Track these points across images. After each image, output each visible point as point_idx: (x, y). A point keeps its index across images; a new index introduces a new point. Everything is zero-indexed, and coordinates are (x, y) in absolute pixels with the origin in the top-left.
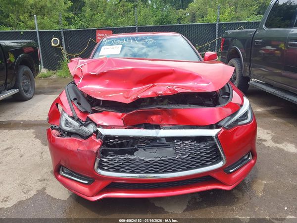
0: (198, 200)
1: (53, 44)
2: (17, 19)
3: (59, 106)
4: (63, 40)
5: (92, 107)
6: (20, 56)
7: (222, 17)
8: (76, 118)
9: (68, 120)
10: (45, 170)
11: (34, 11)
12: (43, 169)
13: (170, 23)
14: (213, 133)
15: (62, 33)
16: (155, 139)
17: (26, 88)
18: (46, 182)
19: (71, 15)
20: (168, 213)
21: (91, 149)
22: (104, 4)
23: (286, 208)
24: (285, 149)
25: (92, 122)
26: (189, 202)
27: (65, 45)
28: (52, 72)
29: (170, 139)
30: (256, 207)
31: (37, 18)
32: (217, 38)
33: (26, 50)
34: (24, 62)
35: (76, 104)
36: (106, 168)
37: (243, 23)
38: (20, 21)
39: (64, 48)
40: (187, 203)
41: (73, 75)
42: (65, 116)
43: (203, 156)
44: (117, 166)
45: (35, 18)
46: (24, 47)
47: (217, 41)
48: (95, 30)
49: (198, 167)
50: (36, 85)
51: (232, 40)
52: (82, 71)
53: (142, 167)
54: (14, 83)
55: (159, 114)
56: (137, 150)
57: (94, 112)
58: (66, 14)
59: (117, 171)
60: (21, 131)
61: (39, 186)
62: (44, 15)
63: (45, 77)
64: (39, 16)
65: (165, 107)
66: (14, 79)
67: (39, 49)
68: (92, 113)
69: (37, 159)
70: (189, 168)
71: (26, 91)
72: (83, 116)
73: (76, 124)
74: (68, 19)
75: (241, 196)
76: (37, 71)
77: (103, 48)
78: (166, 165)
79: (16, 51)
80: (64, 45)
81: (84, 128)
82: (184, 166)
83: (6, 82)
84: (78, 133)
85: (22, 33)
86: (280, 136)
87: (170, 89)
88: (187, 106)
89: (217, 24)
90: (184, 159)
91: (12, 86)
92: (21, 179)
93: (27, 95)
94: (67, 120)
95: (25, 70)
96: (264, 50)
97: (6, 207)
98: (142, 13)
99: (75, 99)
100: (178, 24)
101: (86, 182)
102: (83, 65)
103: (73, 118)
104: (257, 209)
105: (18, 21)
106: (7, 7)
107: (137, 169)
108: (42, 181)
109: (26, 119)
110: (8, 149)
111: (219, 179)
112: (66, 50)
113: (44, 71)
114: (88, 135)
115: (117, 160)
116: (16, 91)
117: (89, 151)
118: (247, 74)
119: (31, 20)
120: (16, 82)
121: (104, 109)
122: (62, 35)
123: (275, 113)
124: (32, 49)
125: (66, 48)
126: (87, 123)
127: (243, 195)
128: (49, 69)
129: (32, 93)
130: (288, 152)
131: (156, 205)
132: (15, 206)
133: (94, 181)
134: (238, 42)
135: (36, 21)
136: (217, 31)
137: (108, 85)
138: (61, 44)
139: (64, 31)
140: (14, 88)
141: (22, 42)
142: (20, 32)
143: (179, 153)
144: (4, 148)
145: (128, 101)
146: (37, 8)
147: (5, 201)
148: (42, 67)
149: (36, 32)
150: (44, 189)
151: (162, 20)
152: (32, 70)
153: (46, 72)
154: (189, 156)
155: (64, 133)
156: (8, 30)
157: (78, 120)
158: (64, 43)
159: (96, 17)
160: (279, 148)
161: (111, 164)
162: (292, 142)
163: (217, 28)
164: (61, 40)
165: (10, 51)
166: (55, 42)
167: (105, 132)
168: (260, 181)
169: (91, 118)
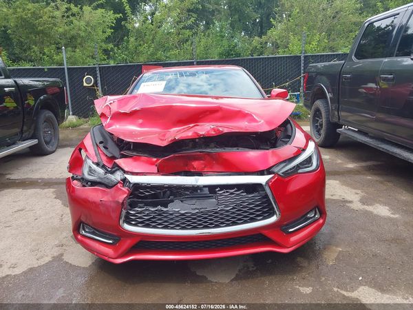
0: (251, 269)
1: (85, 84)
2: (41, 53)
3: (83, 151)
4: (99, 79)
5: (121, 150)
6: (42, 97)
7: (308, 47)
8: (101, 165)
9: (92, 168)
10: (65, 234)
11: (63, 42)
12: (62, 233)
13: (239, 55)
14: (262, 180)
15: (97, 69)
16: (194, 189)
17: (47, 139)
18: (64, 247)
19: (111, 46)
20: (212, 282)
21: (116, 199)
22: (153, 32)
23: (360, 279)
24: (375, 212)
25: (120, 168)
26: (240, 271)
27: (101, 85)
28: (83, 119)
29: (212, 188)
30: (323, 276)
31: (66, 52)
32: (302, 75)
33: (50, 91)
34: (46, 106)
35: (102, 149)
36: (133, 223)
37: (337, 55)
38: (44, 54)
39: (100, 88)
40: (237, 272)
41: (99, 113)
42: (89, 163)
43: (251, 209)
44: (148, 220)
45: (64, 52)
46: (47, 86)
47: (302, 78)
48: (141, 65)
49: (246, 222)
50: (61, 136)
51: (316, 76)
52: (110, 108)
53: (177, 221)
54: (33, 132)
55: (202, 160)
56: (173, 201)
57: (123, 156)
58: (104, 46)
59: (147, 226)
60: (38, 190)
61: (56, 252)
62: (76, 47)
63: (74, 126)
64: (70, 49)
65: (208, 150)
66: (33, 127)
67: (67, 89)
68: (121, 158)
69: (56, 222)
70: (234, 223)
71: (47, 143)
72: (110, 163)
73: (101, 171)
74: (106, 52)
75: (306, 264)
76: (63, 118)
77: (143, 84)
78: (206, 218)
79: (37, 92)
80: (99, 85)
81: (109, 175)
82: (228, 220)
83: (22, 130)
84: (103, 182)
85: (46, 70)
86: (372, 196)
87: (214, 129)
88: (234, 149)
89: (302, 56)
90: (228, 211)
91: (30, 136)
92: (33, 244)
93: (49, 148)
94: (90, 167)
95: (47, 115)
96: (365, 88)
97: (13, 274)
98: (202, 44)
99: (101, 143)
100: (250, 57)
101: (111, 242)
102: (112, 102)
103: (98, 164)
104: (324, 279)
105: (41, 55)
106: (28, 38)
107: (172, 224)
108: (59, 246)
109: (45, 176)
110: (20, 210)
111: (273, 238)
112: (102, 91)
113: (71, 118)
114: (114, 184)
115: (147, 212)
116: (35, 142)
117: (114, 202)
118: (335, 120)
119: (57, 54)
120: (35, 130)
121: (135, 154)
122: (98, 72)
123: (371, 170)
124: (58, 90)
125: (102, 88)
126: (114, 169)
127: (309, 264)
128: (80, 117)
129: (55, 146)
130: (379, 216)
131: (198, 274)
132: (25, 273)
133: (120, 239)
134: (324, 78)
135: (64, 55)
136: (302, 65)
137: (141, 125)
138: (96, 83)
139: (100, 68)
140: (32, 138)
141: (45, 81)
142: (44, 69)
143: (222, 204)
144: (16, 209)
145: (164, 144)
146: (66, 38)
147: (14, 267)
148: (71, 113)
149: (64, 69)
150: (62, 255)
151: (228, 52)
152: (56, 117)
153: (75, 120)
154: (234, 208)
155: (87, 184)
156: (28, 66)
157: (103, 167)
158: (99, 81)
159: (141, 49)
160: (366, 211)
161: (140, 218)
162: (385, 204)
163: (303, 62)
164: (95, 78)
165: (29, 92)
166: (88, 81)
167: (134, 179)
168: (334, 248)
169: (118, 163)
